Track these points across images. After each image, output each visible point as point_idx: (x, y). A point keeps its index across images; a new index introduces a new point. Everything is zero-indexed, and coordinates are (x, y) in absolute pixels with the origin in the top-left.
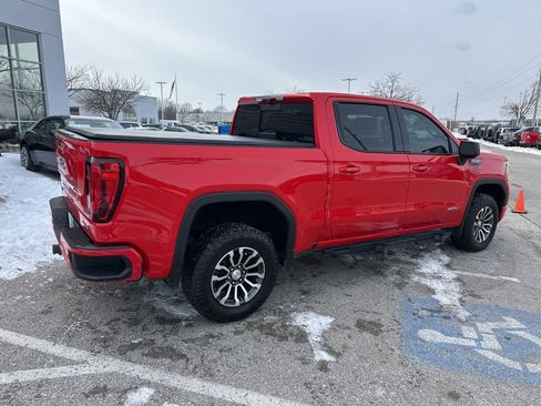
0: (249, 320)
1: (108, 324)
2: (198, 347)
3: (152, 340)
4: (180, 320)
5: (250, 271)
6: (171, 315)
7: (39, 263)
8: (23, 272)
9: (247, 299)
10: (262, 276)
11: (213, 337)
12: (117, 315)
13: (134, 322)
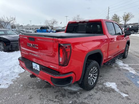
0: (95, 88)
1: (56, 98)
2: (90, 100)
3: (75, 101)
4: (77, 92)
5: (94, 74)
6: (72, 91)
7: (12, 80)
8: (9, 84)
9: (94, 82)
10: (97, 74)
11: (91, 96)
12: (56, 94)
13: (63, 96)
